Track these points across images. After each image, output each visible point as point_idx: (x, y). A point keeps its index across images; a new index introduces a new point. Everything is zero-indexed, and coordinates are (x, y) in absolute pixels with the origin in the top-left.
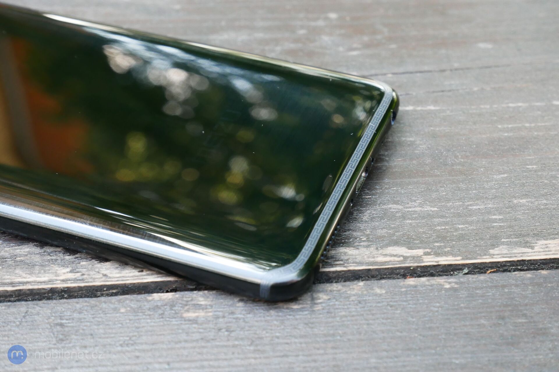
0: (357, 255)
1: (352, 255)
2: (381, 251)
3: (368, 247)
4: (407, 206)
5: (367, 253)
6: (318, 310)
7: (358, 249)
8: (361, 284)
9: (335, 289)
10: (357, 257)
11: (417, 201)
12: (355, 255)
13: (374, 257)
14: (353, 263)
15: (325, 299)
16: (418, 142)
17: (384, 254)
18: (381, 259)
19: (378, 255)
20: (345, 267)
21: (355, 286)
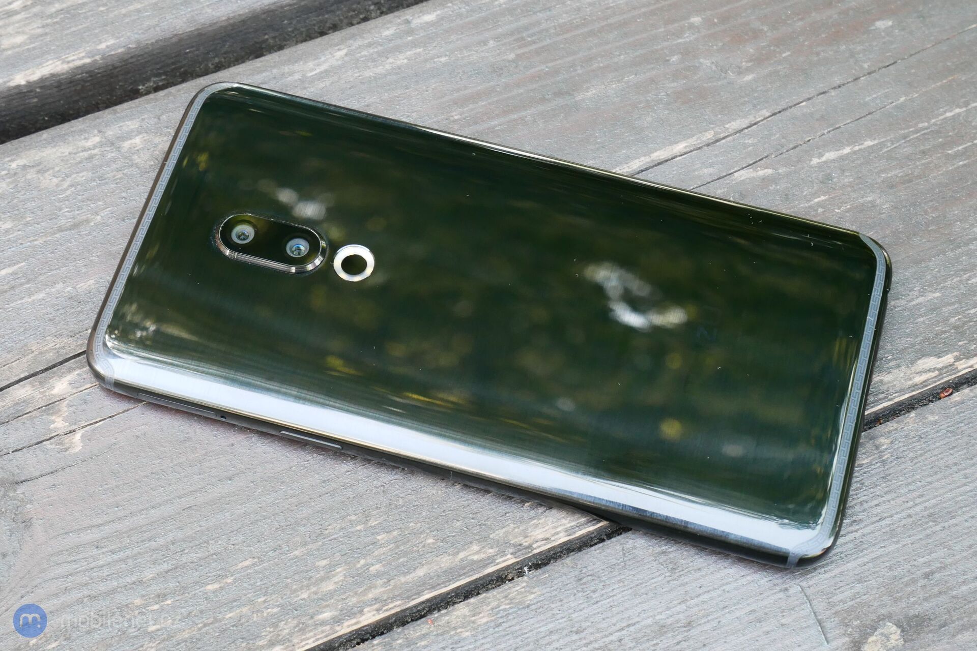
0: (894, 381)
1: (889, 382)
2: (913, 369)
3: (898, 366)
4: (909, 298)
5: (901, 376)
6: (888, 458)
7: (889, 372)
8: (913, 414)
9: (891, 428)
10: (895, 383)
11: (916, 289)
12: (893, 382)
13: (910, 379)
14: (895, 393)
15: (888, 444)
16: (878, 201)
17: (918, 371)
18: (918, 379)
19: (913, 375)
20: (890, 400)
21: (908, 420)
